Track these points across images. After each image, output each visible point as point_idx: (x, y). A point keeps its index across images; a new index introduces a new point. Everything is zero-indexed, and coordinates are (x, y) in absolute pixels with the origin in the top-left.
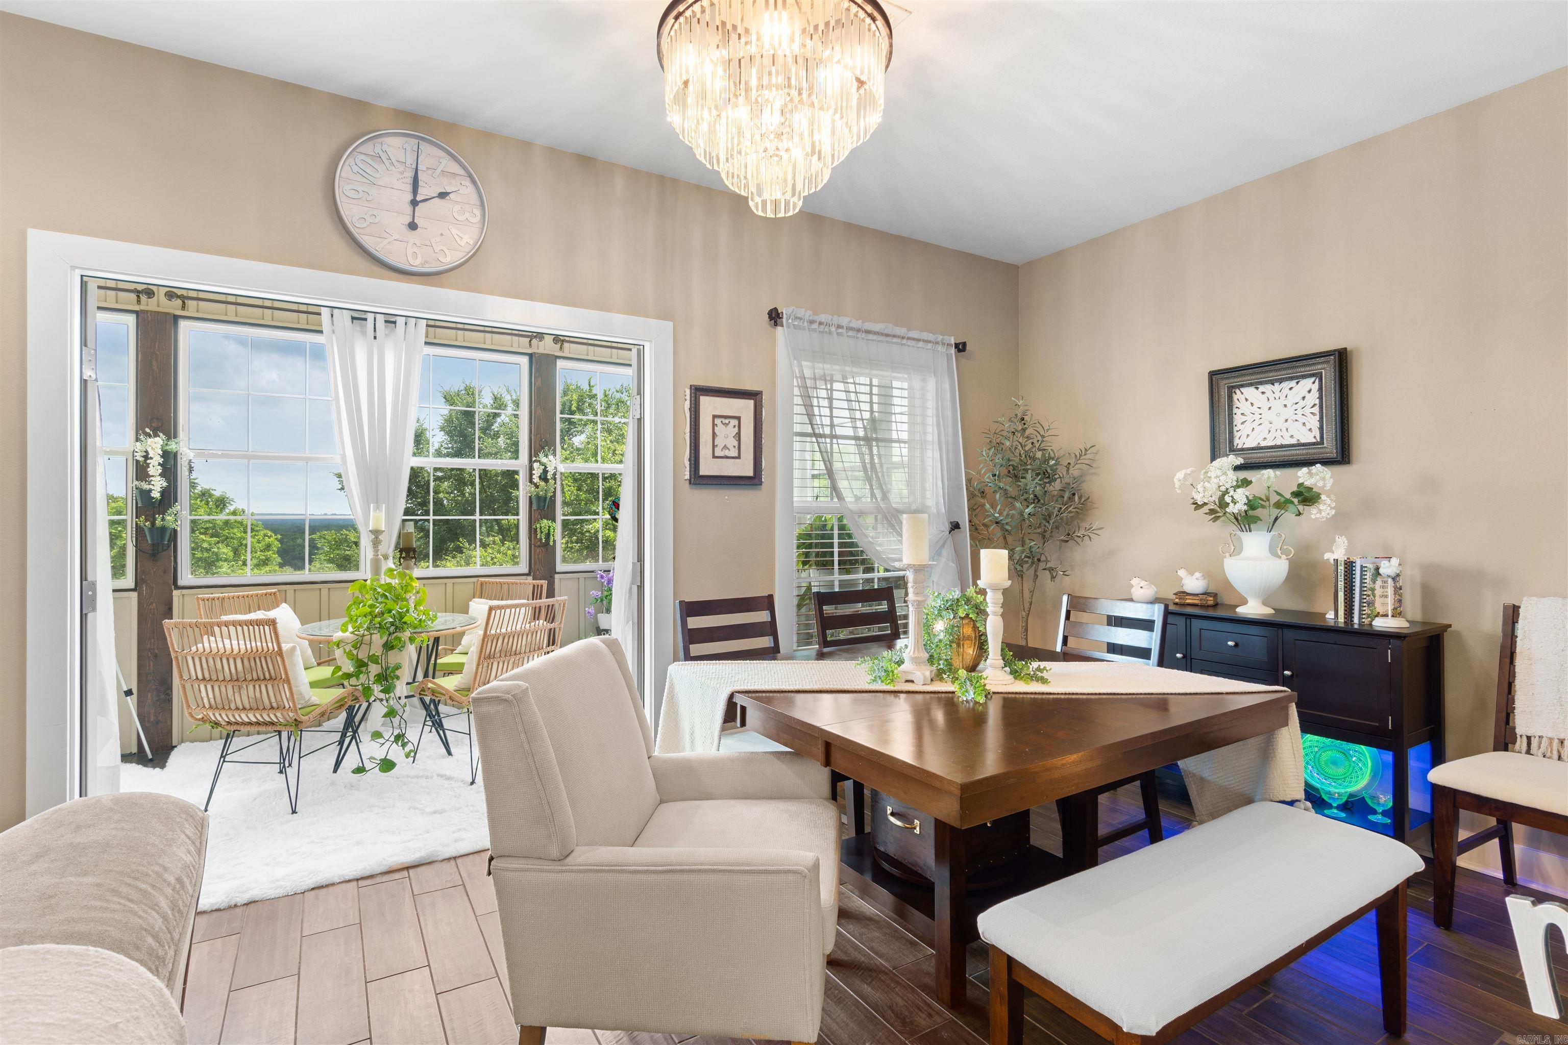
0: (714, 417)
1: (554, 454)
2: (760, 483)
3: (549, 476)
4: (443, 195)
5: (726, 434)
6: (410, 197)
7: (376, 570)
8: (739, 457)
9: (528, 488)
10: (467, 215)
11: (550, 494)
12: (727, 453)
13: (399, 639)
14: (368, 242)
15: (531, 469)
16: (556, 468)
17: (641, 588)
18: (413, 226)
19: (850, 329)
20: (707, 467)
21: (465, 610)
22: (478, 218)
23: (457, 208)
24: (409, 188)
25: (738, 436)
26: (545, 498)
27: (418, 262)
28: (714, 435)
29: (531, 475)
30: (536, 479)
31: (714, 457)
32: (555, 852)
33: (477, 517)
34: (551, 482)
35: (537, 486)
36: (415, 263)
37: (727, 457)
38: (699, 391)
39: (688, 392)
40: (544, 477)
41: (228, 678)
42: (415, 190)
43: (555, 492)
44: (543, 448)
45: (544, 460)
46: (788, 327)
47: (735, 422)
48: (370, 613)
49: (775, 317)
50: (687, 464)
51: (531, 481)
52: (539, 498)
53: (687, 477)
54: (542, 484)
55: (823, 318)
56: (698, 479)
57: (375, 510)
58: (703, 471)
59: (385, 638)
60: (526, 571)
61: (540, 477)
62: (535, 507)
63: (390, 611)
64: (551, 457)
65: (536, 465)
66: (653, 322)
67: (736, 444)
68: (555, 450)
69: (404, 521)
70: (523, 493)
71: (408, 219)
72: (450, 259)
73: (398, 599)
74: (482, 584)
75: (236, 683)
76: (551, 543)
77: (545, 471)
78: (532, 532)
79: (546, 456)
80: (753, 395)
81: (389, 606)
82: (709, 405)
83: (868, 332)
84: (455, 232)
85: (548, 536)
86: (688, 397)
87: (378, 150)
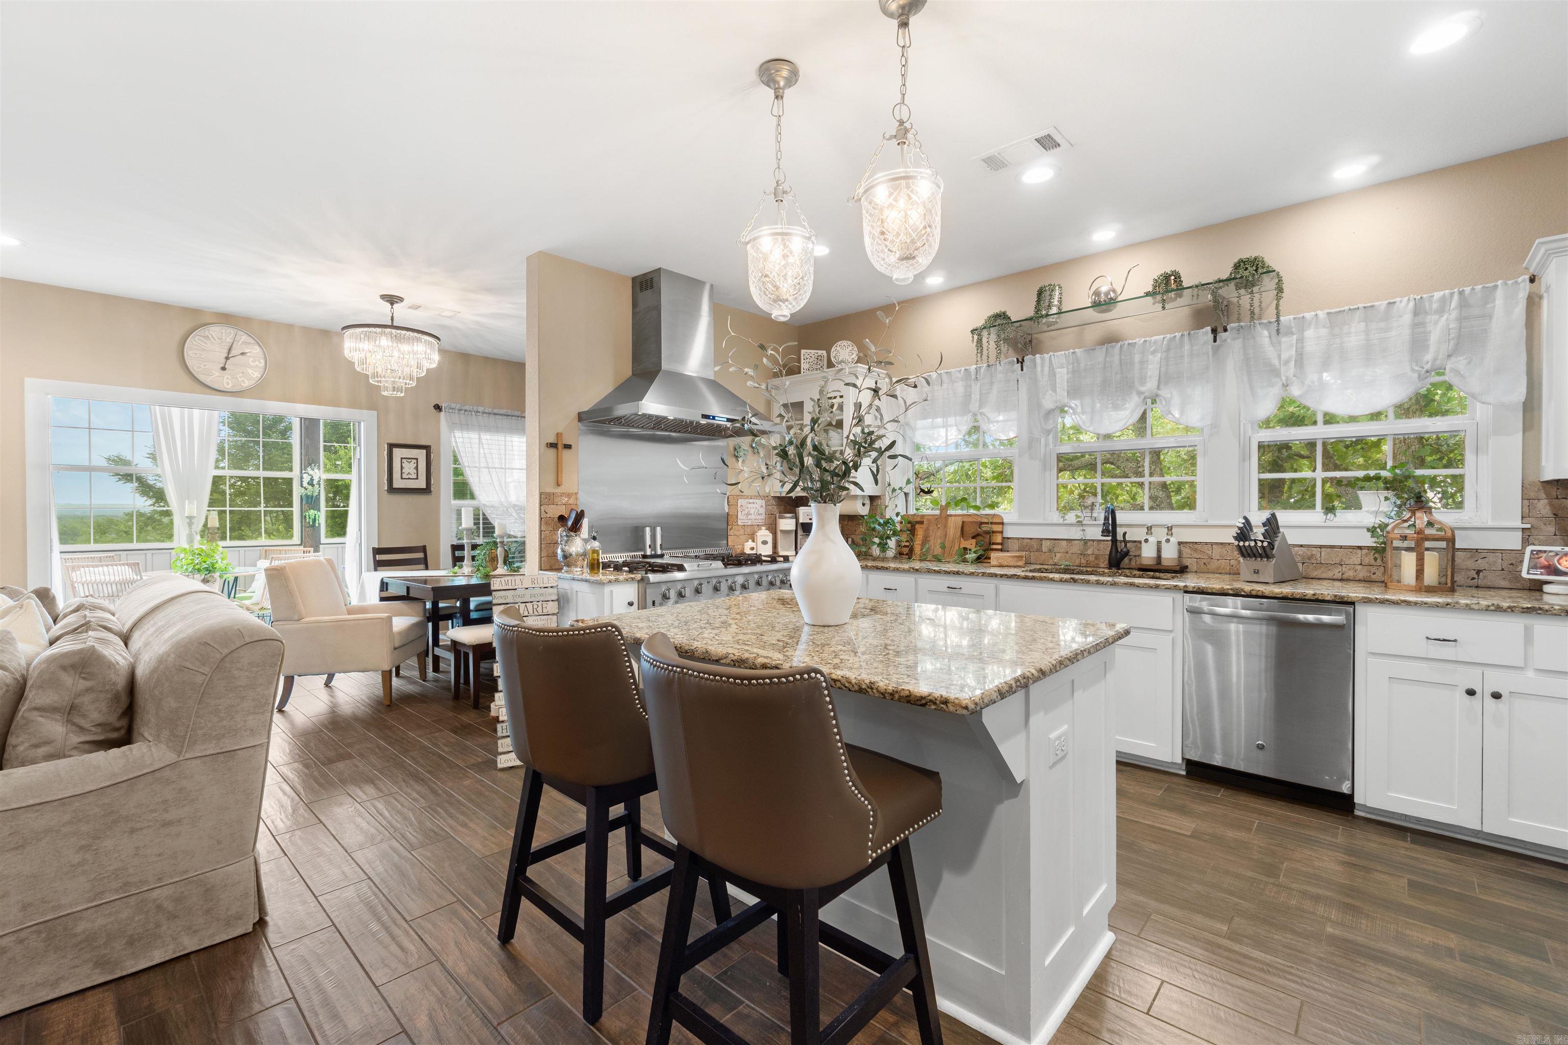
0: (402, 459)
1: (319, 468)
2: (430, 492)
3: (315, 482)
4: (243, 354)
5: (409, 468)
6: (226, 355)
7: (191, 540)
8: (417, 479)
9: (299, 490)
10: (257, 363)
11: (315, 494)
12: (410, 476)
13: (213, 577)
14: (202, 378)
15: (302, 478)
16: (320, 478)
17: (360, 544)
18: (224, 369)
19: (484, 413)
20: (398, 483)
21: (255, 565)
22: (263, 364)
23: (251, 359)
24: (226, 351)
25: (417, 468)
26: (312, 496)
27: (229, 386)
28: (402, 468)
29: (302, 482)
30: (305, 484)
31: (402, 478)
32: (296, 618)
33: (262, 508)
34: (317, 486)
35: (306, 489)
36: (228, 387)
37: (409, 479)
38: (391, 446)
39: (386, 446)
40: (311, 483)
41: (106, 595)
42: (229, 353)
43: (319, 493)
44: (310, 465)
45: (311, 472)
46: (445, 411)
47: (415, 461)
48: (192, 563)
49: (438, 408)
50: (386, 482)
51: (302, 486)
52: (307, 496)
53: (386, 488)
54: (310, 487)
55: (467, 408)
56: (392, 490)
57: (189, 504)
58: (395, 485)
59: (203, 576)
60: (299, 543)
61: (308, 483)
62: (304, 502)
63: (205, 562)
64: (316, 470)
65: (305, 476)
66: (365, 412)
67: (415, 472)
68: (319, 466)
69: (208, 511)
70: (297, 492)
71: (222, 365)
72: (246, 384)
73: (208, 556)
74: (266, 551)
75: (112, 598)
76: (317, 525)
77: (312, 480)
78: (303, 517)
79: (313, 470)
80: (427, 448)
81: (204, 560)
82: (398, 453)
83: (495, 414)
84: (250, 371)
85: (314, 520)
86: (386, 449)
87: (207, 333)
